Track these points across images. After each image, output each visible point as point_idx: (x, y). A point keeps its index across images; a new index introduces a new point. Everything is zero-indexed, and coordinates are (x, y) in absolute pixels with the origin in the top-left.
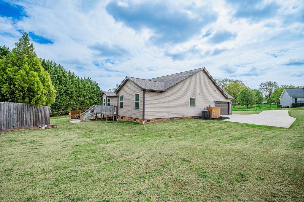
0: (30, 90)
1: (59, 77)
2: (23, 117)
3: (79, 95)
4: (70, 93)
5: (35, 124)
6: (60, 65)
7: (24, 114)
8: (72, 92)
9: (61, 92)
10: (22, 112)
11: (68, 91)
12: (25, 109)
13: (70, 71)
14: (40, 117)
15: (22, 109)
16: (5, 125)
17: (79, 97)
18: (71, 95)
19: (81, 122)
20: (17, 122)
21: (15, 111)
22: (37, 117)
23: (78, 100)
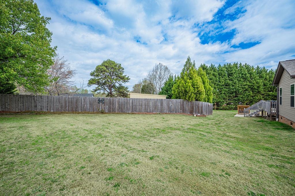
0: (186, 91)
1: (243, 75)
2: (184, 107)
3: (271, 88)
4: (256, 88)
5: (192, 113)
6: (246, 64)
7: (184, 106)
8: (258, 87)
9: (245, 88)
10: (183, 104)
11: (254, 86)
12: (185, 103)
13: (259, 66)
14: (195, 108)
15: (183, 103)
16: (175, 110)
17: (270, 91)
18: (258, 90)
19: (244, 116)
20: (181, 110)
21: (179, 104)
22: (193, 108)
23: (269, 95)
